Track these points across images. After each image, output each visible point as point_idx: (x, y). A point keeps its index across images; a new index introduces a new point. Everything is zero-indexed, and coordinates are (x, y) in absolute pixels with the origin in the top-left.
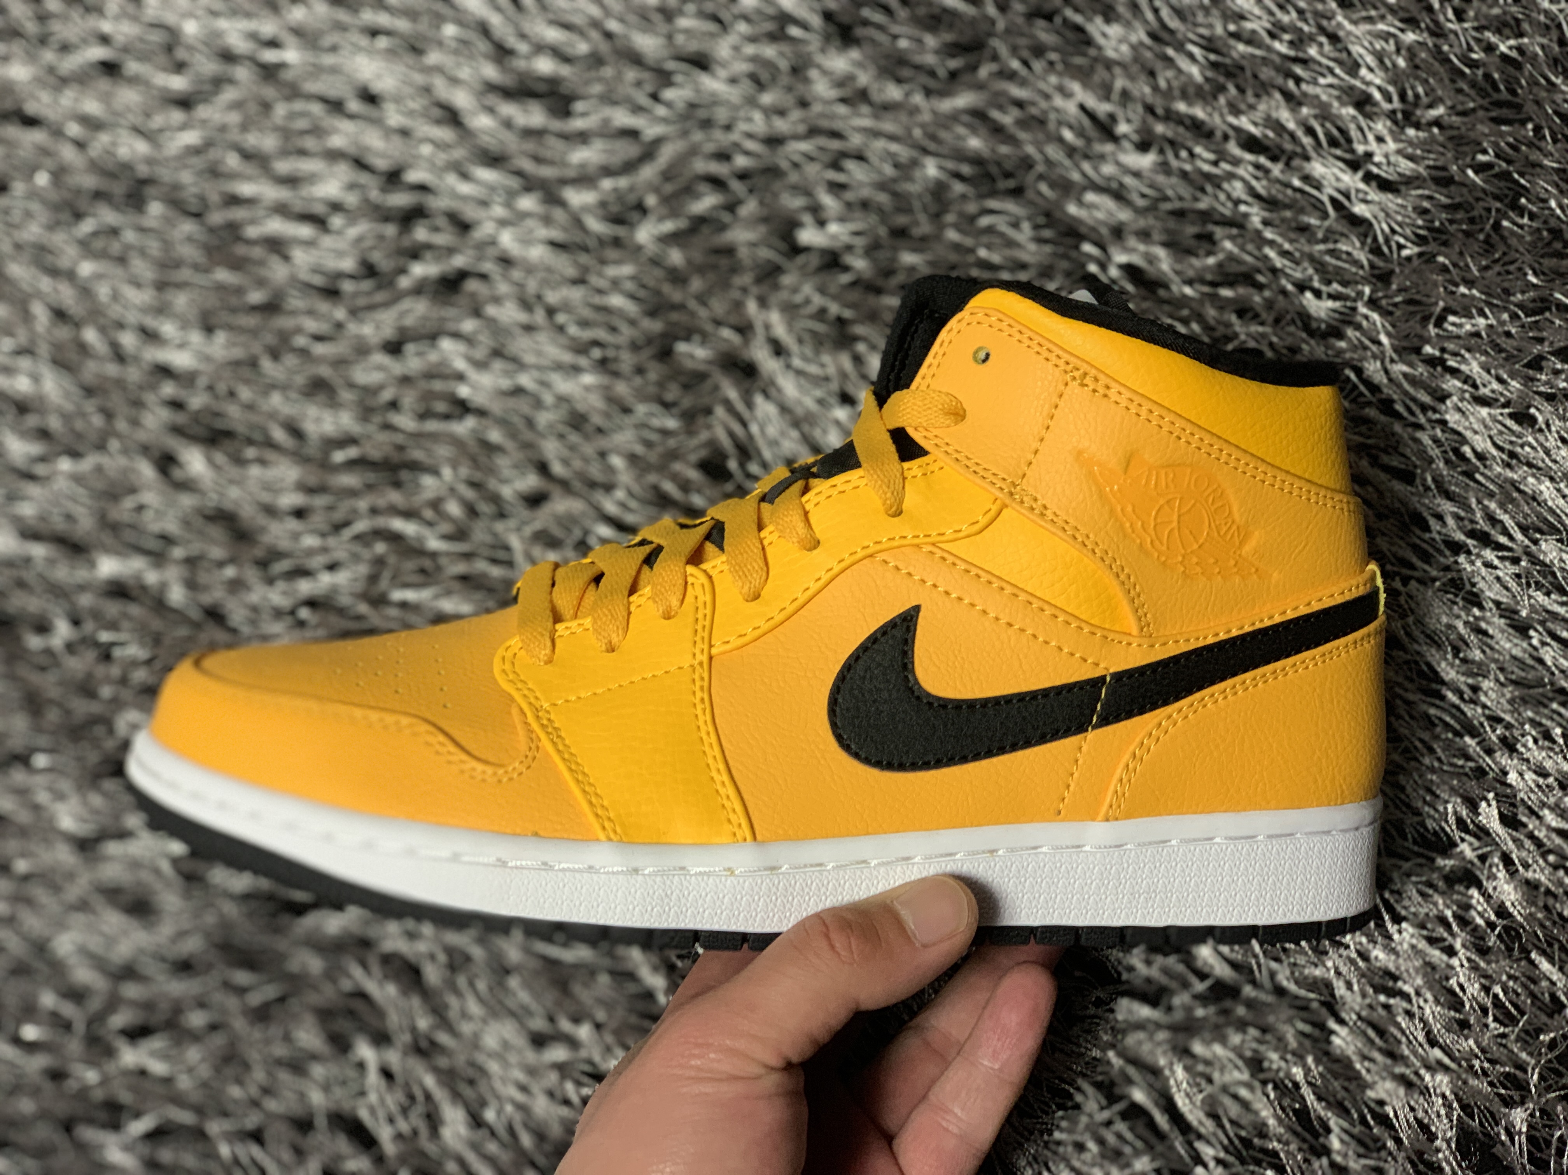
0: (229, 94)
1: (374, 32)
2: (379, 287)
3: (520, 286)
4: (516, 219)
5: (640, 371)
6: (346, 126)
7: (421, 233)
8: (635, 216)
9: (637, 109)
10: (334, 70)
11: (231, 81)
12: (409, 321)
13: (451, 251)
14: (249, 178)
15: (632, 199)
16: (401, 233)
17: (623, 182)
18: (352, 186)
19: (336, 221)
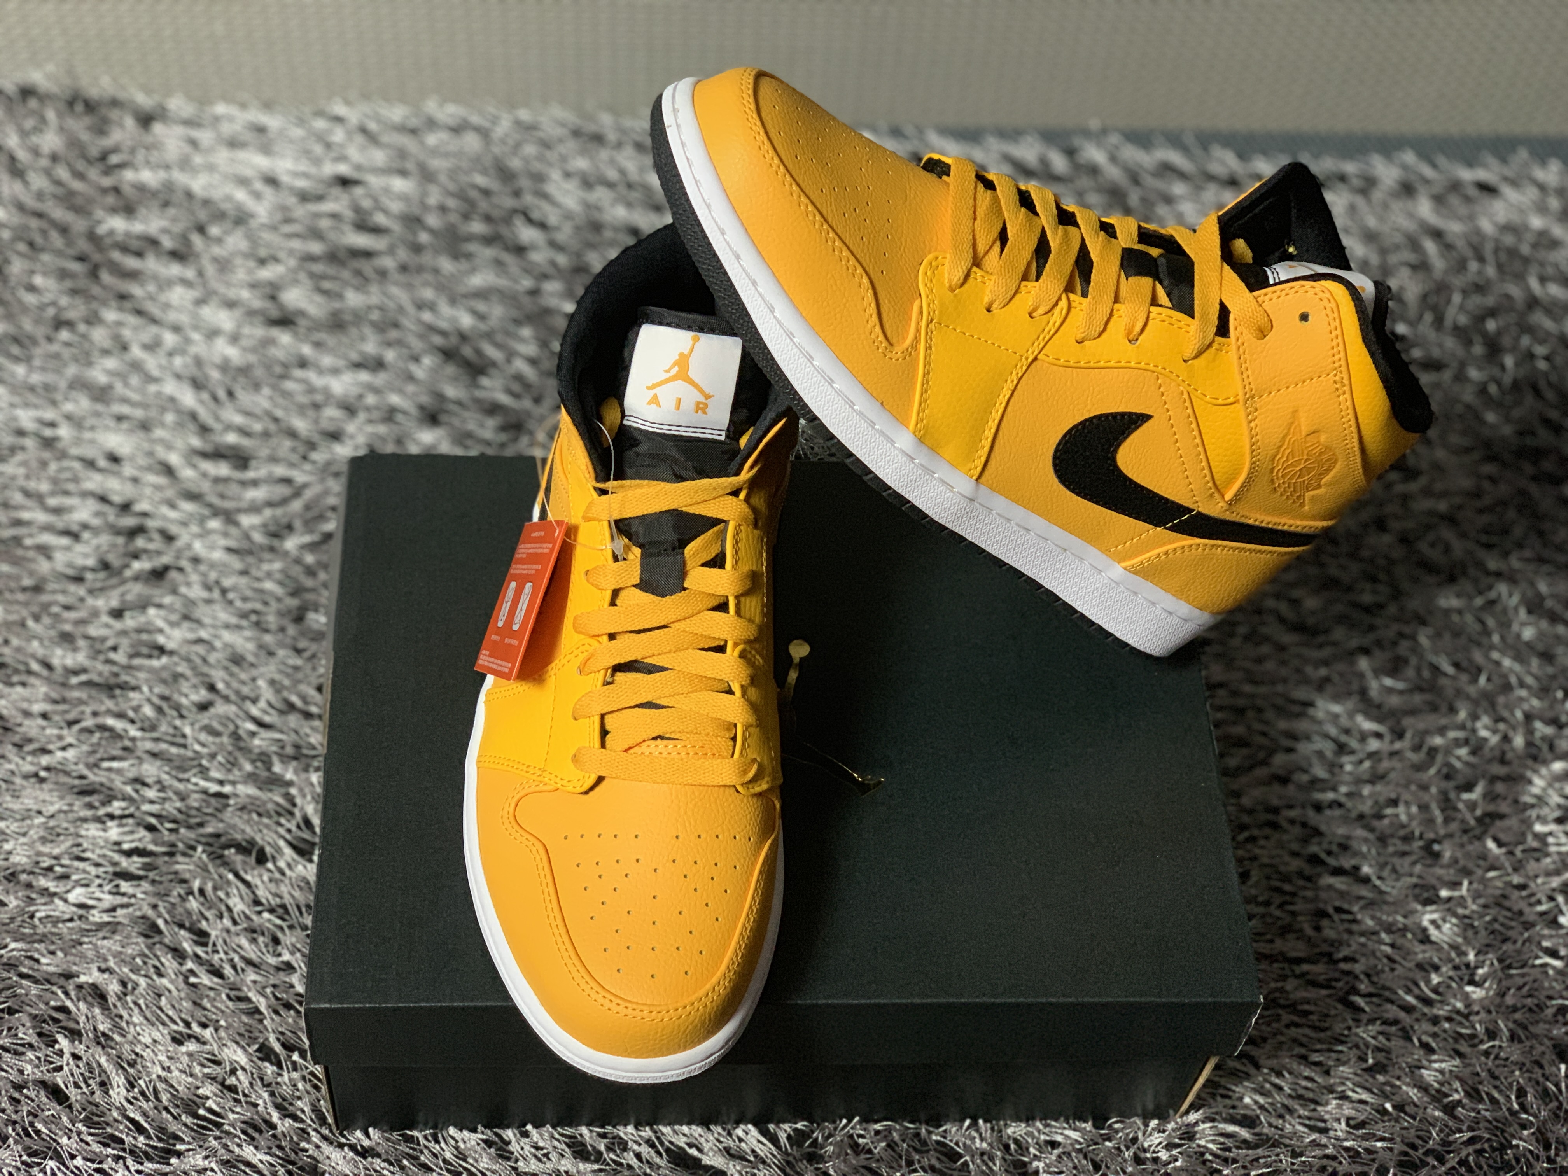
0: (19, 457)
1: (120, 418)
2: (111, 576)
3: (204, 575)
4: (205, 534)
5: (282, 629)
6: (98, 477)
7: (140, 542)
8: (286, 531)
9: (292, 465)
10: (92, 442)
11: (23, 449)
12: (129, 597)
13: (159, 553)
14: (28, 509)
15: (284, 521)
16: (127, 544)
17: (279, 512)
18: (97, 514)
19: (86, 535)
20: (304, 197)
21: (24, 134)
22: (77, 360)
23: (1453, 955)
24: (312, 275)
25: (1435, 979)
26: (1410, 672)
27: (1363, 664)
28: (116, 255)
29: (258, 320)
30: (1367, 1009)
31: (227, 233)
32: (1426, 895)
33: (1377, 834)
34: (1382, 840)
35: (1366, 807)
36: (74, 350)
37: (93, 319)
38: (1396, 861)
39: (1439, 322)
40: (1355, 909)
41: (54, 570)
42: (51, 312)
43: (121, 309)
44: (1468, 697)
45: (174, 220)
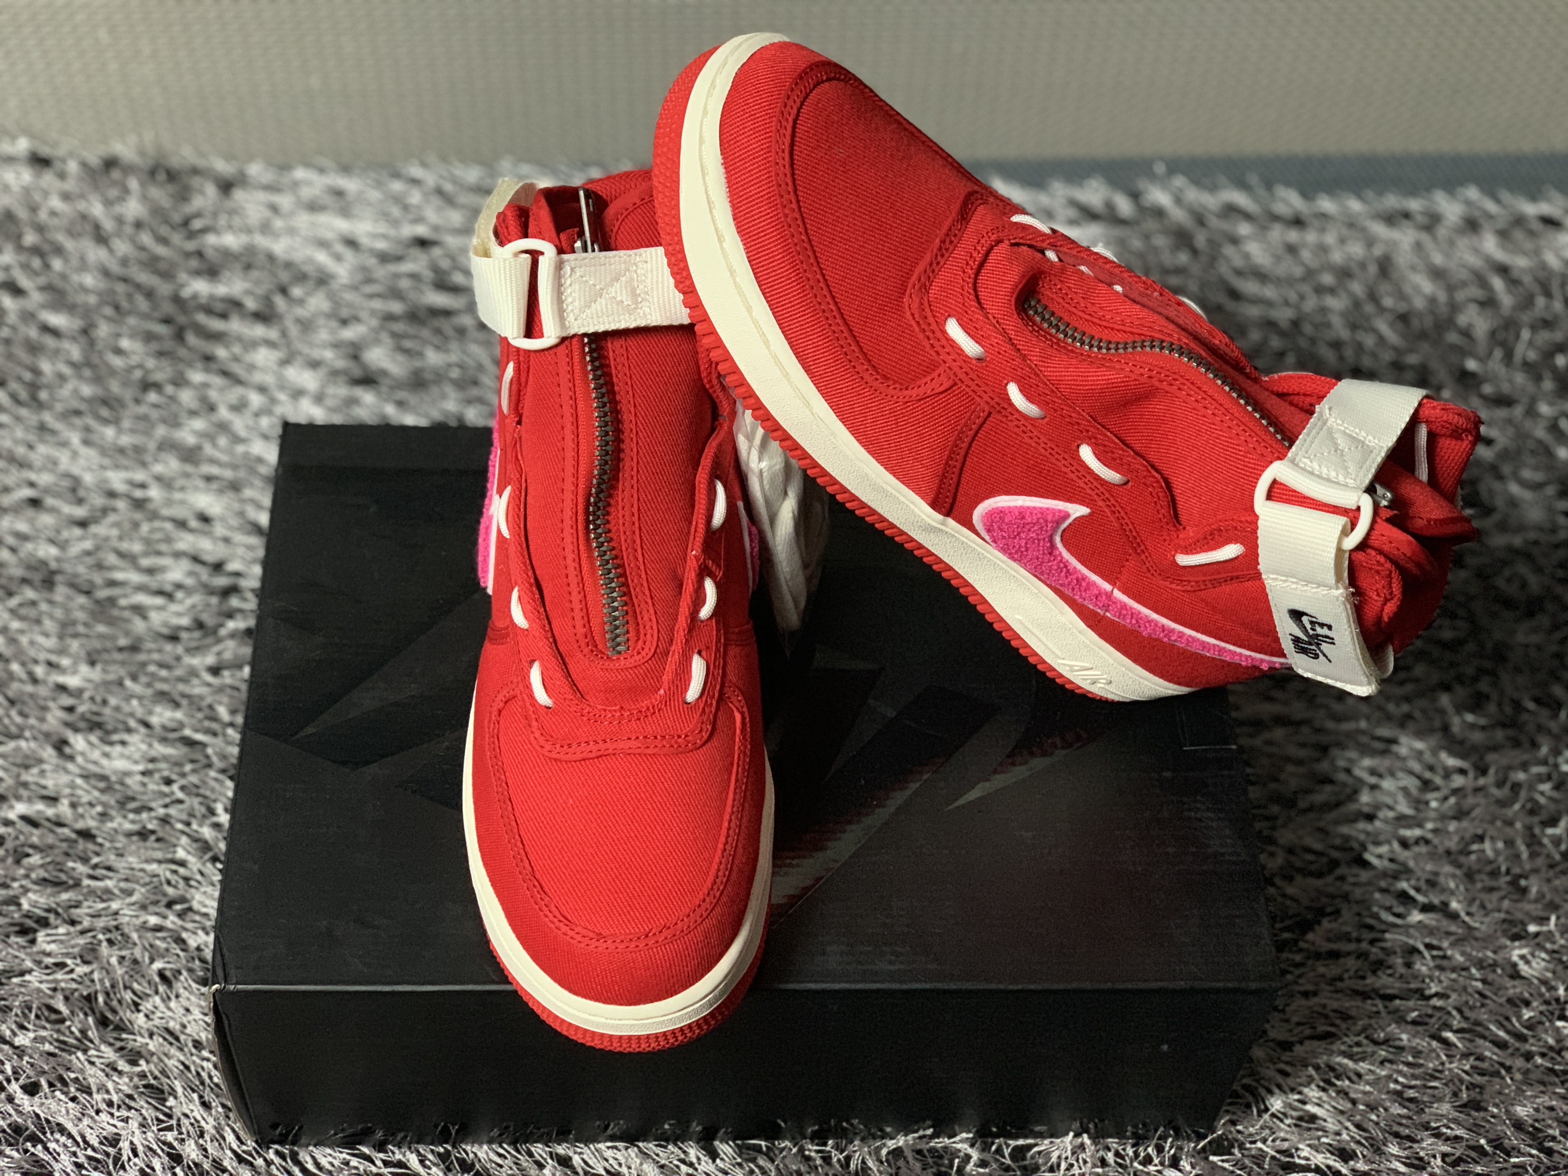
20: (384, 258)
21: (108, 203)
22: (164, 421)
23: (1543, 990)
24: (395, 335)
25: (1527, 1014)
26: (1492, 708)
27: (1445, 700)
28: (201, 318)
29: (341, 379)
30: (1460, 1045)
31: (308, 294)
32: (1515, 930)
33: (1465, 869)
34: (1470, 876)
35: (1452, 843)
36: (164, 413)
37: (180, 381)
38: (1485, 896)
39: (1509, 356)
40: (1445, 944)
41: (150, 629)
42: (138, 374)
43: (207, 370)
44: (1549, 732)
45: (257, 282)
